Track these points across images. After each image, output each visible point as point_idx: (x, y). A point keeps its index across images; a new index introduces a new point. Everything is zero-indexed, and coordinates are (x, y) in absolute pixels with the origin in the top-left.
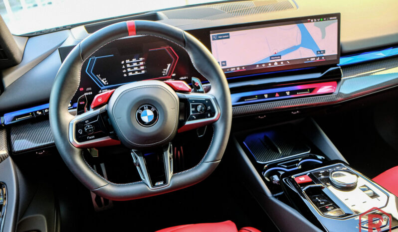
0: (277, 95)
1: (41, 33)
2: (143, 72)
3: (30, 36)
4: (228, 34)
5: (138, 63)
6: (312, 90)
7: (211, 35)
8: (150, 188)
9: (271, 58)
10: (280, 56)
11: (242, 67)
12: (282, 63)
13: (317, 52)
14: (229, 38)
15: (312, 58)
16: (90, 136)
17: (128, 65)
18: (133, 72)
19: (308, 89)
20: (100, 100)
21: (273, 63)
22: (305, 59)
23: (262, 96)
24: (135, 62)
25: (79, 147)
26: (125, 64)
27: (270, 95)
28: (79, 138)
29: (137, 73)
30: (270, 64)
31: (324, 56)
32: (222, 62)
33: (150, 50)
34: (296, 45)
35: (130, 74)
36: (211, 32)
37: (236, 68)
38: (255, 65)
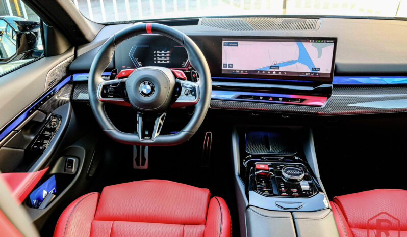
0: (271, 99)
1: (114, 24)
2: (168, 62)
3: (106, 25)
4: (237, 43)
5: (165, 54)
6: (302, 100)
7: (223, 42)
8: (141, 140)
9: (271, 67)
10: (279, 67)
11: (246, 70)
12: (280, 73)
13: (313, 68)
14: (237, 46)
15: (308, 73)
16: (111, 95)
17: (158, 55)
18: (161, 61)
19: (299, 99)
20: (123, 74)
21: (272, 72)
22: (301, 73)
23: (258, 98)
24: (163, 54)
25: (102, 101)
26: (156, 54)
27: (265, 98)
28: (103, 95)
29: (163, 62)
30: (269, 72)
31: (318, 73)
32: (229, 64)
33: (175, 46)
34: (294, 59)
35: (159, 62)
36: (223, 39)
37: (240, 70)
38: (256, 71)
